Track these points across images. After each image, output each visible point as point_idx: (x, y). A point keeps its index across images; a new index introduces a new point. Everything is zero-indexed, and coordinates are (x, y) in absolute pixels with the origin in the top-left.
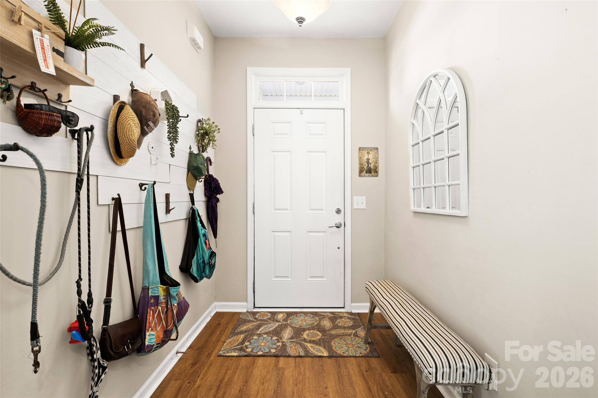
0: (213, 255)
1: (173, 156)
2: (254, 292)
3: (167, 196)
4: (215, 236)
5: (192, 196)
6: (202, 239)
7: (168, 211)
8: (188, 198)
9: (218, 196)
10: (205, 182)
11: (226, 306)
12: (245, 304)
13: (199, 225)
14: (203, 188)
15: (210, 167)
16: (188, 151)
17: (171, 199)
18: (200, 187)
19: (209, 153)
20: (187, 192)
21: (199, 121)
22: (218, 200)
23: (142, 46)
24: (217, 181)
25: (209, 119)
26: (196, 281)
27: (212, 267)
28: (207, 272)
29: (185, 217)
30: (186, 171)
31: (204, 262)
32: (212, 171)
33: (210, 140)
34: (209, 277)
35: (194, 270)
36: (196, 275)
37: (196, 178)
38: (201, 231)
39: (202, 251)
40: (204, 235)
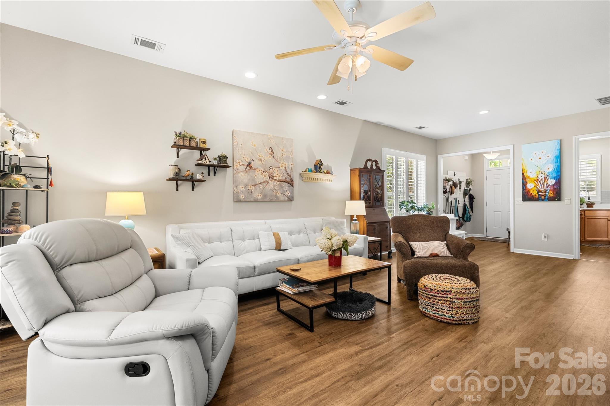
0: (471, 216)
1: (460, 192)
2: (487, 231)
3: (459, 200)
4: (472, 212)
5: (465, 200)
6: (467, 211)
7: (459, 204)
8: (463, 201)
9: (473, 200)
10: (469, 196)
11: (477, 235)
12: (483, 235)
13: (467, 208)
14: (468, 198)
15: (471, 191)
16: (464, 189)
17: (460, 201)
18: (467, 197)
19: (471, 187)
20: (463, 199)
21: (467, 179)
22: (473, 201)
23: (454, 172)
24: (473, 195)
25: (470, 178)
26: (466, 222)
27: (470, 219)
28: (469, 220)
29: (462, 205)
30: (463, 194)
31: (468, 217)
32: (471, 192)
33: (470, 184)
34: (469, 221)
35: (465, 219)
36: (465, 220)
37: (466, 196)
38: (467, 209)
39: (468, 214)
40: (468, 210)
